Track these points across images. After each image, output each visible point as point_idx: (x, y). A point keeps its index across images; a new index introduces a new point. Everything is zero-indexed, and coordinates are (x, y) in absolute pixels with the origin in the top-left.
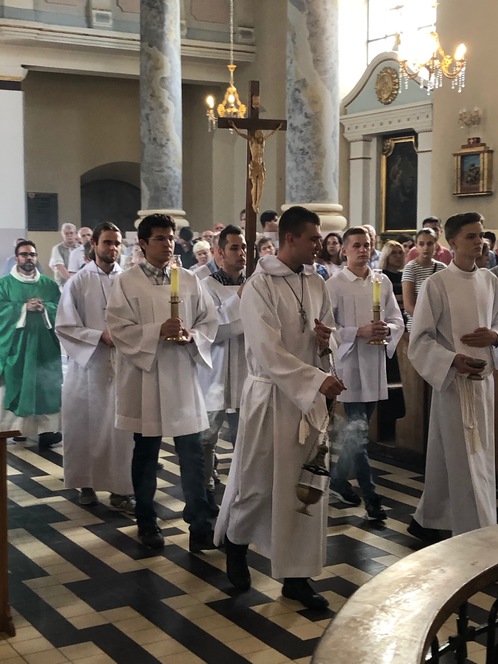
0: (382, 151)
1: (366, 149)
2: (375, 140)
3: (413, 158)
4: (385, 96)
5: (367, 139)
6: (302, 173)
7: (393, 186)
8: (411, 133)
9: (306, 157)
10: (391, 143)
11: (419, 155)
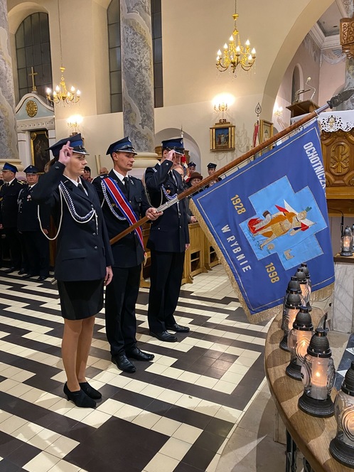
0: (31, 137)
2: (27, 132)
3: (47, 141)
4: (31, 113)
5: (24, 132)
6: (1, 144)
8: (45, 130)
9: (2, 137)
10: (35, 134)
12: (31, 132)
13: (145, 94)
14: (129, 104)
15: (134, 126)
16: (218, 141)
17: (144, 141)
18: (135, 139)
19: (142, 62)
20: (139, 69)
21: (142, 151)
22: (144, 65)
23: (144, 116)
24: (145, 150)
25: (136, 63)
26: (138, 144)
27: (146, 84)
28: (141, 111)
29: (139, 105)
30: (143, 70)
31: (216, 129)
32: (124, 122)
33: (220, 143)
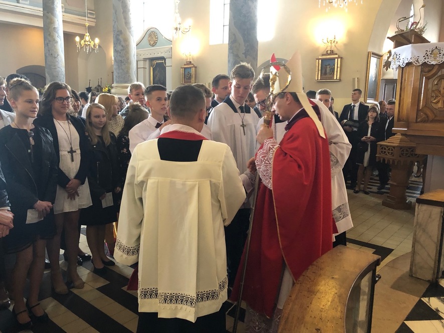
0: (151, 65)
1: (144, 64)
3: (164, 69)
4: (152, 43)
5: (145, 60)
6: (121, 70)
10: (155, 62)
11: (167, 68)
12: (152, 60)
13: (250, 25)
14: (234, 34)
16: (323, 72)
20: (245, 1)
23: (248, 46)
27: (252, 15)
28: (245, 41)
29: (244, 35)
30: (249, 2)
31: (322, 60)
32: (229, 52)
33: (325, 74)
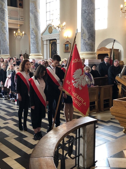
0: (50, 43)
1: (47, 43)
2: (48, 41)
3: (56, 44)
4: (50, 32)
5: (47, 40)
6: (34, 47)
7: (52, 50)
8: (55, 39)
9: (34, 44)
11: (57, 44)
13: (91, 25)
14: (83, 30)
15: (85, 40)
17: (89, 47)
18: (85, 46)
19: (90, 11)
20: (88, 14)
21: (88, 51)
22: (90, 12)
23: (89, 35)
24: (89, 50)
25: (87, 11)
26: (86, 48)
27: (91, 20)
28: (88, 33)
29: (88, 30)
30: (90, 14)
